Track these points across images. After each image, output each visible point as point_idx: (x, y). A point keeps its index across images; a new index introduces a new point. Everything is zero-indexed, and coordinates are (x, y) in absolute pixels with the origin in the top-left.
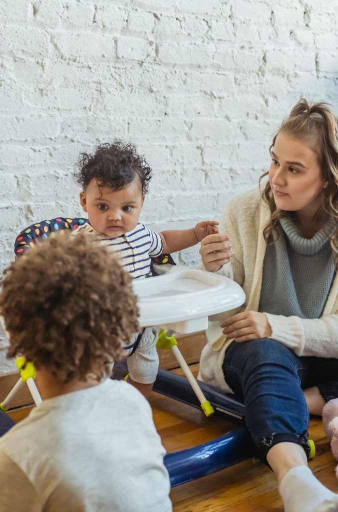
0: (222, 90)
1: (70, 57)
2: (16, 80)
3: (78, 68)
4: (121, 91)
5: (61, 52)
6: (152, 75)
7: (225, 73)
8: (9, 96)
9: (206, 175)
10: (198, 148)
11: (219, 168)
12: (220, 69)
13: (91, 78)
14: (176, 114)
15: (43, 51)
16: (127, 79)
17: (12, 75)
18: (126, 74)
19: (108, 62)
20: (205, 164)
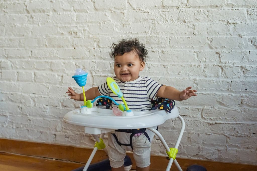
0: (236, 19)
1: (137, 8)
2: (112, 21)
3: (142, 13)
4: (166, 23)
5: (132, 6)
6: (185, 13)
7: (238, 9)
8: (108, 28)
9: (222, 69)
10: (217, 53)
11: (232, 65)
12: (233, 7)
13: (149, 17)
14: (201, 34)
15: (123, 7)
16: (169, 17)
17: (110, 19)
18: (169, 14)
19: (159, 9)
20: (221, 63)
